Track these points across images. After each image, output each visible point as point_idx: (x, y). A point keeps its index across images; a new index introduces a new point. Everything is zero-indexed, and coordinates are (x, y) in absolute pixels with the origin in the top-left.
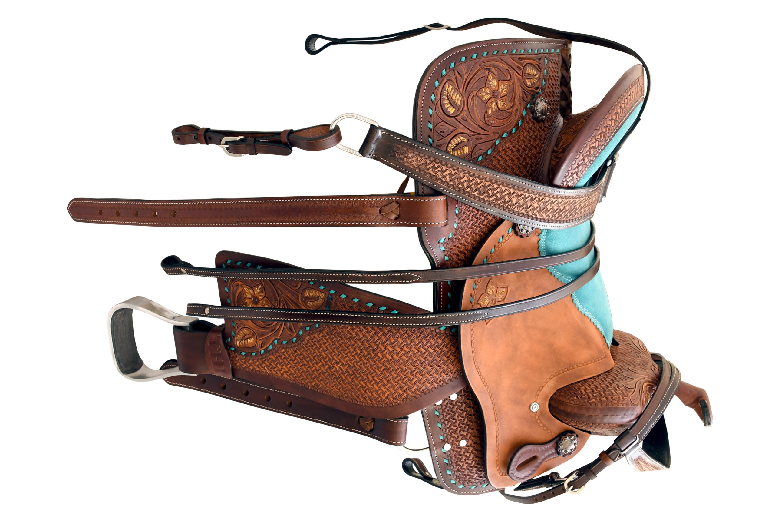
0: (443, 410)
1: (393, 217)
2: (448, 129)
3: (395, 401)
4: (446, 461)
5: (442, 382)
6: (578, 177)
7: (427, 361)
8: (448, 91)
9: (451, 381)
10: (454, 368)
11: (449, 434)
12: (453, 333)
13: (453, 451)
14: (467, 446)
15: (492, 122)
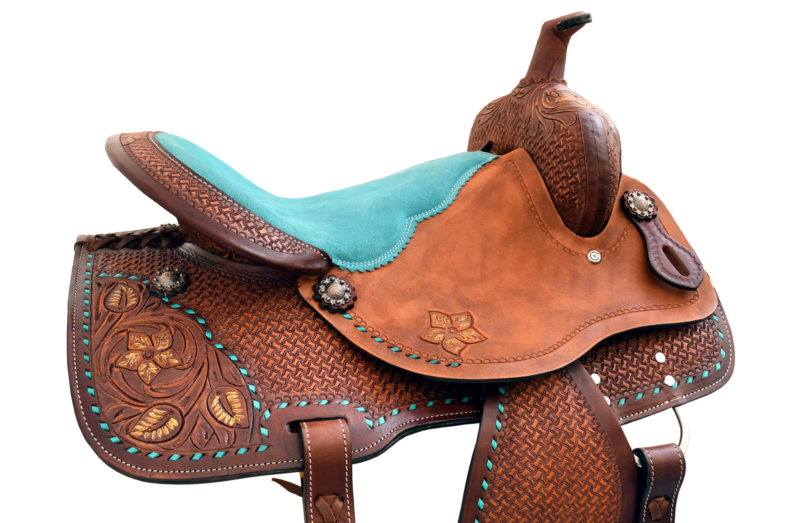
0: (617, 393)
1: (340, 504)
2: (201, 428)
3: (613, 469)
4: (690, 380)
5: (579, 401)
6: (264, 226)
7: (552, 428)
8: (144, 432)
9: (576, 387)
10: (557, 385)
11: (650, 379)
12: (506, 391)
13: (673, 370)
14: (663, 352)
15: (190, 357)
